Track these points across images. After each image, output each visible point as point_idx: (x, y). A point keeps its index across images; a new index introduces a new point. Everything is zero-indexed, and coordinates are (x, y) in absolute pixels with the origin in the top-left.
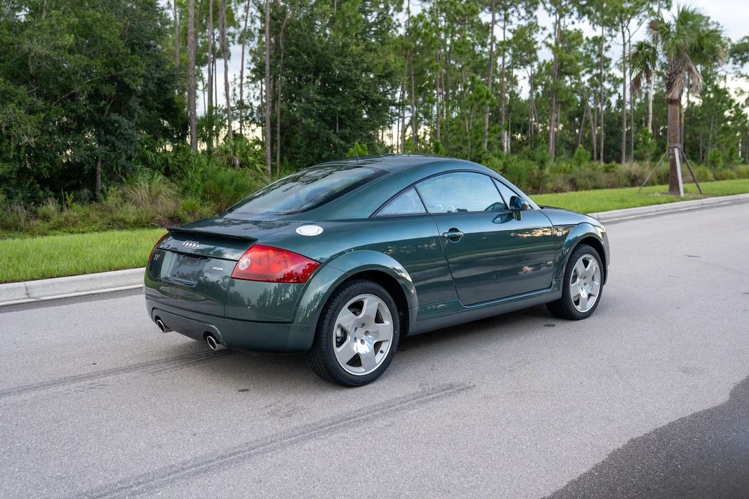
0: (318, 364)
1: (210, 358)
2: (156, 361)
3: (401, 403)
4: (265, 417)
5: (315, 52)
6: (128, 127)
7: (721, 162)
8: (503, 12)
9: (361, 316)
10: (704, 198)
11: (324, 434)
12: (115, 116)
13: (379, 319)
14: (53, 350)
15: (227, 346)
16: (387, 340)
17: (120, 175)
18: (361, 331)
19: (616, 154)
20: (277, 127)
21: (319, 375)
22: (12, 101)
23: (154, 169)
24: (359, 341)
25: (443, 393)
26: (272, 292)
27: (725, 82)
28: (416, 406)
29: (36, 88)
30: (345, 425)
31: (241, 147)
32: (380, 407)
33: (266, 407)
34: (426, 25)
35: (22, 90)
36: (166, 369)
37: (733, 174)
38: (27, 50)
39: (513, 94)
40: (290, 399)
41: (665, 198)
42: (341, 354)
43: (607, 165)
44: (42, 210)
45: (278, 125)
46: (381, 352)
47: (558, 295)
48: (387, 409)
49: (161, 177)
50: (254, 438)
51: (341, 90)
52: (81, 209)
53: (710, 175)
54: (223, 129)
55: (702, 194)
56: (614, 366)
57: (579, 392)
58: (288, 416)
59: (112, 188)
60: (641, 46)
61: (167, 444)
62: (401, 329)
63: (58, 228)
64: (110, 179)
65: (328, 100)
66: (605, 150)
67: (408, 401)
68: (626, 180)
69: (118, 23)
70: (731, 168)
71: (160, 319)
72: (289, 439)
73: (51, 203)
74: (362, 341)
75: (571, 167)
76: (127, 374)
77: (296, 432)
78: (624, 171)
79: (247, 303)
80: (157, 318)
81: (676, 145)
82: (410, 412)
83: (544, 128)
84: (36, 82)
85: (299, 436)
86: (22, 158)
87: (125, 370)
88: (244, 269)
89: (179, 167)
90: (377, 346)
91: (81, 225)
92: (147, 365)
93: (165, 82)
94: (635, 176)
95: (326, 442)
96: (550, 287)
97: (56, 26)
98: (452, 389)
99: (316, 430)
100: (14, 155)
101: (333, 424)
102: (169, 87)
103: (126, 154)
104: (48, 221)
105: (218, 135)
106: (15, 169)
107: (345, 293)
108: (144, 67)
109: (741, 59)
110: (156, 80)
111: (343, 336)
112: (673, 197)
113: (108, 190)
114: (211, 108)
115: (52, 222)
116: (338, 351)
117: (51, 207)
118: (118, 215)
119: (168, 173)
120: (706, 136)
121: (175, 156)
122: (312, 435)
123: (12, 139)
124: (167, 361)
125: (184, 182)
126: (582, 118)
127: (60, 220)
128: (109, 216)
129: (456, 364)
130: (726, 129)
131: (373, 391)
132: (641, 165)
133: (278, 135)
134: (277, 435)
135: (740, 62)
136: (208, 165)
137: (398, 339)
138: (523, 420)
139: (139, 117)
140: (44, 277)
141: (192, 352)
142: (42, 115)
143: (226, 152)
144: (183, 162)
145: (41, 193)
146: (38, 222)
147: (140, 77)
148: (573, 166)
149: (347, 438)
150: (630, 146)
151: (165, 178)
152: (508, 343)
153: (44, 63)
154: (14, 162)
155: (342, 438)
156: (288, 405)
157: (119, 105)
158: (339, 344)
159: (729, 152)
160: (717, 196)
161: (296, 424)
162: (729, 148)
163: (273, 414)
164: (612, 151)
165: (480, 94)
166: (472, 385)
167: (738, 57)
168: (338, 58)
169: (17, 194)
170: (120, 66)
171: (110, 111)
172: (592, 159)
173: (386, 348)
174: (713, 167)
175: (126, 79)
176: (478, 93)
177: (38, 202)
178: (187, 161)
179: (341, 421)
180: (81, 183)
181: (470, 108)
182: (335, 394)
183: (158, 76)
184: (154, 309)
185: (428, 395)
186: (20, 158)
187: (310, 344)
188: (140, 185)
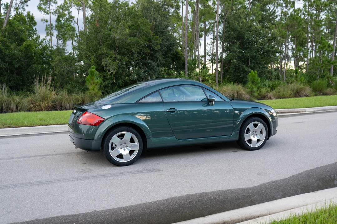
5: (237, 30)
9: (123, 140)
12: (149, 61)
13: (132, 141)
16: (136, 150)
18: (124, 146)
22: (108, 56)
29: (118, 51)
35: (112, 52)
38: (114, 37)
42: (113, 153)
45: (222, 63)
69: (150, 24)
74: (124, 149)
84: (118, 48)
86: (112, 78)
90: (131, 152)
96: (231, 135)
98: (154, 170)
106: (110, 83)
107: (115, 130)
108: (160, 41)
110: (166, 46)
133: (222, 67)
137: (141, 150)
143: (197, 75)
147: (159, 45)
157: (152, 56)
158: (112, 149)
165: (324, 45)
171: (149, 59)
173: (136, 153)
175: (153, 46)
176: (323, 45)
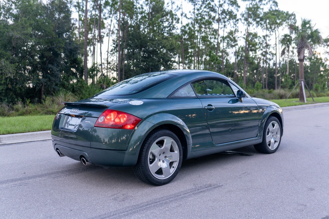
0: (140, 173)
1: (84, 171)
2: (57, 172)
3: (184, 194)
4: (111, 201)
5: (140, 39)
6: (56, 71)
7: (320, 89)
8: (223, 24)
9: (163, 148)
10: (316, 103)
11: (143, 211)
12: (50, 66)
13: (172, 150)
14: (6, 166)
15: (92, 163)
16: (176, 161)
17: (52, 92)
18: (162, 156)
19: (273, 86)
20: (123, 72)
21: (140, 179)
22: (4, 58)
23: (68, 90)
24: (161, 161)
25: (206, 189)
26: (116, 135)
27: (320, 55)
28: (193, 196)
29: (15, 52)
30: (154, 205)
31: (107, 80)
32: (173, 196)
33: (112, 196)
34: (190, 28)
35: (9, 53)
36: (61, 176)
37: (325, 94)
38: (11, 35)
39: (227, 60)
40: (125, 191)
41: (298, 103)
42: (152, 168)
43: (269, 91)
44: (15, 107)
45: (124, 71)
46: (173, 167)
47: (260, 141)
48: (177, 197)
49: (70, 93)
50: (104, 213)
51: (152, 56)
52: (33, 106)
53: (315, 95)
54: (99, 72)
55: (314, 102)
56: (294, 176)
57: (278, 189)
58: (123, 201)
59: (48, 98)
60: (286, 36)
61: (55, 215)
62: (183, 155)
63: (22, 114)
64: (48, 94)
65: (146, 60)
66: (268, 84)
67: (188, 193)
68: (278, 97)
69: (53, 24)
70: (324, 92)
71: (58, 149)
72: (124, 214)
73: (20, 104)
74: (163, 161)
75: (253, 91)
76: (40, 178)
77: (128, 209)
78: (277, 93)
79: (103, 141)
80: (57, 149)
81: (302, 79)
82: (190, 199)
83: (241, 75)
84: (15, 49)
85: (129, 212)
86: (8, 84)
87: (40, 176)
88: (101, 122)
89: (79, 89)
90: (171, 164)
91: (33, 113)
92: (52, 174)
93: (73, 51)
94: (282, 95)
95: (144, 215)
96: (257, 137)
97: (24, 24)
98: (210, 187)
99: (138, 208)
100: (4, 82)
101: (148, 205)
102: (75, 53)
103: (55, 83)
104: (18, 111)
105: (97, 76)
106: (4, 89)
107: (154, 135)
108: (64, 44)
109: (327, 45)
110: (69, 50)
111: (153, 158)
112: (301, 103)
113: (46, 98)
114: (94, 64)
115: (20, 112)
116: (150, 166)
117: (19, 105)
118: (50, 109)
119: (73, 91)
120: (313, 78)
121: (77, 84)
122: (136, 211)
123: (3, 74)
124: (62, 172)
125: (81, 96)
126: (258, 70)
127: (24, 111)
128: (46, 110)
129: (211, 174)
130: (321, 75)
131: (169, 188)
132: (284, 90)
133: (123, 76)
134: (117, 211)
135: (326, 46)
136: (92, 88)
137: (182, 161)
138: (251, 203)
139: (61, 67)
140: (9, 133)
141: (76, 168)
142: (17, 64)
143: (100, 82)
144: (81, 87)
145: (16, 100)
146: (14, 112)
147: (62, 48)
148: (254, 91)
149: (155, 213)
150: (279, 83)
151: (72, 93)
152: (237, 164)
153: (19, 41)
154: (4, 85)
155: (153, 213)
156: (123, 195)
157: (52, 61)
158: (151, 163)
159: (323, 85)
160: (321, 102)
161: (127, 205)
162: (323, 84)
163: (115, 199)
164: (271, 84)
165: (213, 58)
166: (221, 185)
167: (326, 44)
168: (151, 41)
169: (5, 99)
170: (53, 43)
171: (49, 63)
172: (262, 88)
173: (176, 165)
174: (316, 92)
175: (55, 49)
177: (14, 103)
178: (82, 86)
179: (152, 203)
180: (35, 95)
181: (209, 64)
182: (149, 189)
183: (70, 48)
184: (55, 144)
185: (198, 190)
186: (7, 84)
187: (136, 162)
188: (61, 96)
